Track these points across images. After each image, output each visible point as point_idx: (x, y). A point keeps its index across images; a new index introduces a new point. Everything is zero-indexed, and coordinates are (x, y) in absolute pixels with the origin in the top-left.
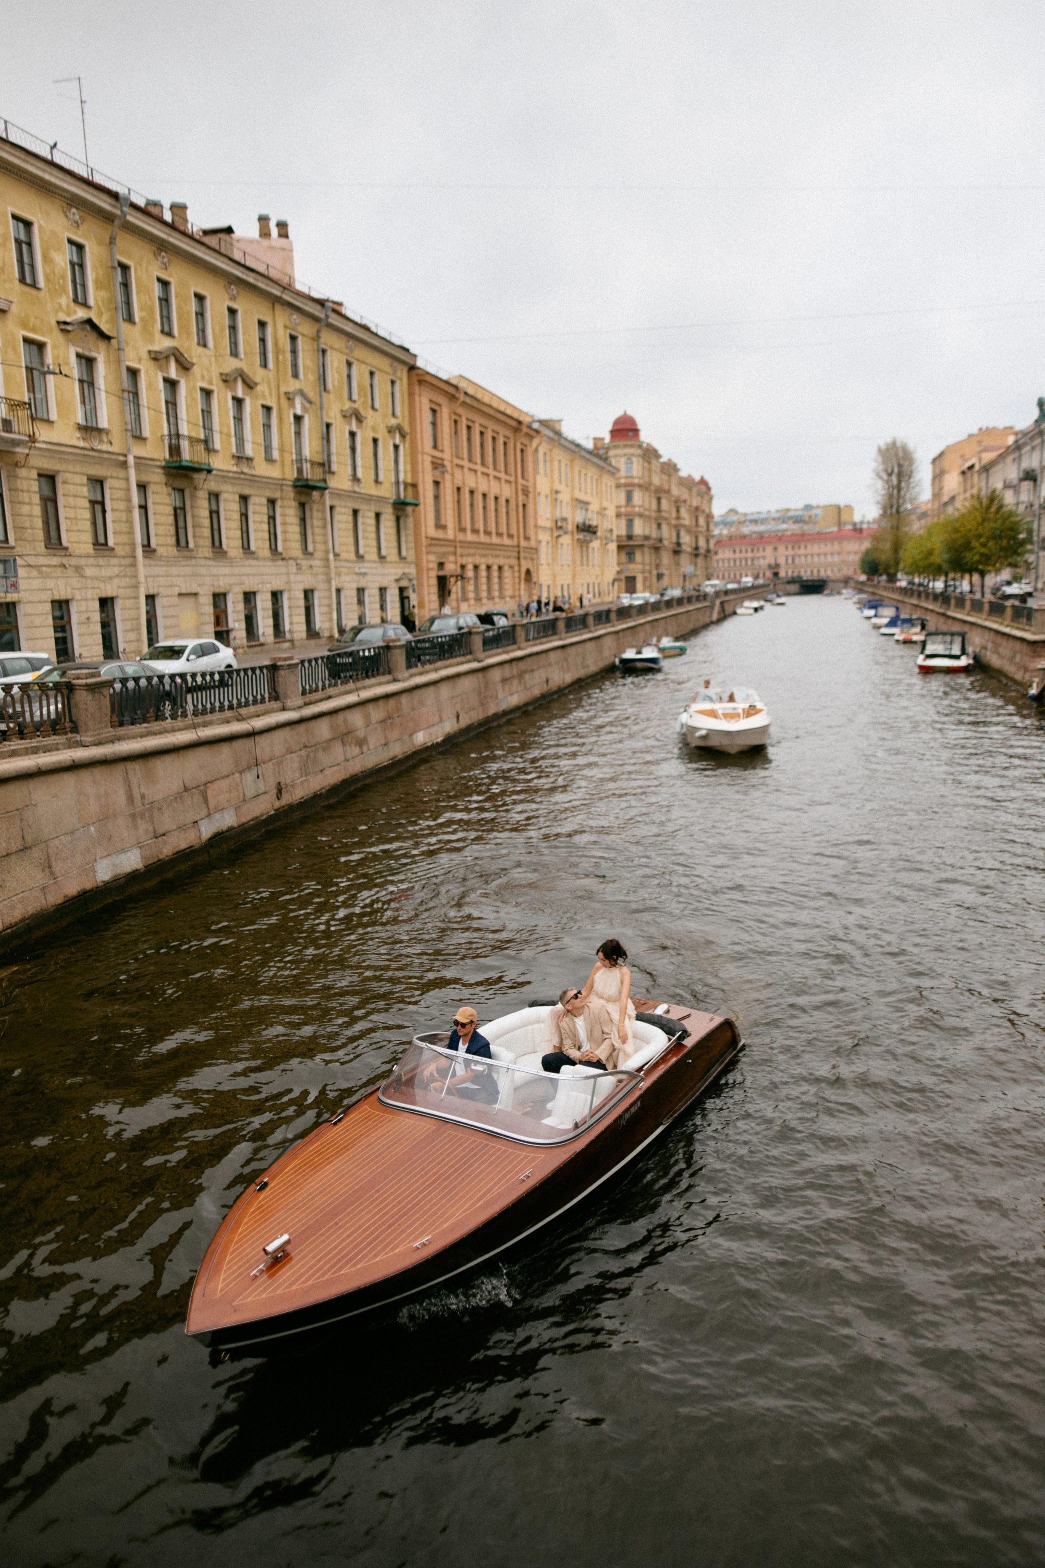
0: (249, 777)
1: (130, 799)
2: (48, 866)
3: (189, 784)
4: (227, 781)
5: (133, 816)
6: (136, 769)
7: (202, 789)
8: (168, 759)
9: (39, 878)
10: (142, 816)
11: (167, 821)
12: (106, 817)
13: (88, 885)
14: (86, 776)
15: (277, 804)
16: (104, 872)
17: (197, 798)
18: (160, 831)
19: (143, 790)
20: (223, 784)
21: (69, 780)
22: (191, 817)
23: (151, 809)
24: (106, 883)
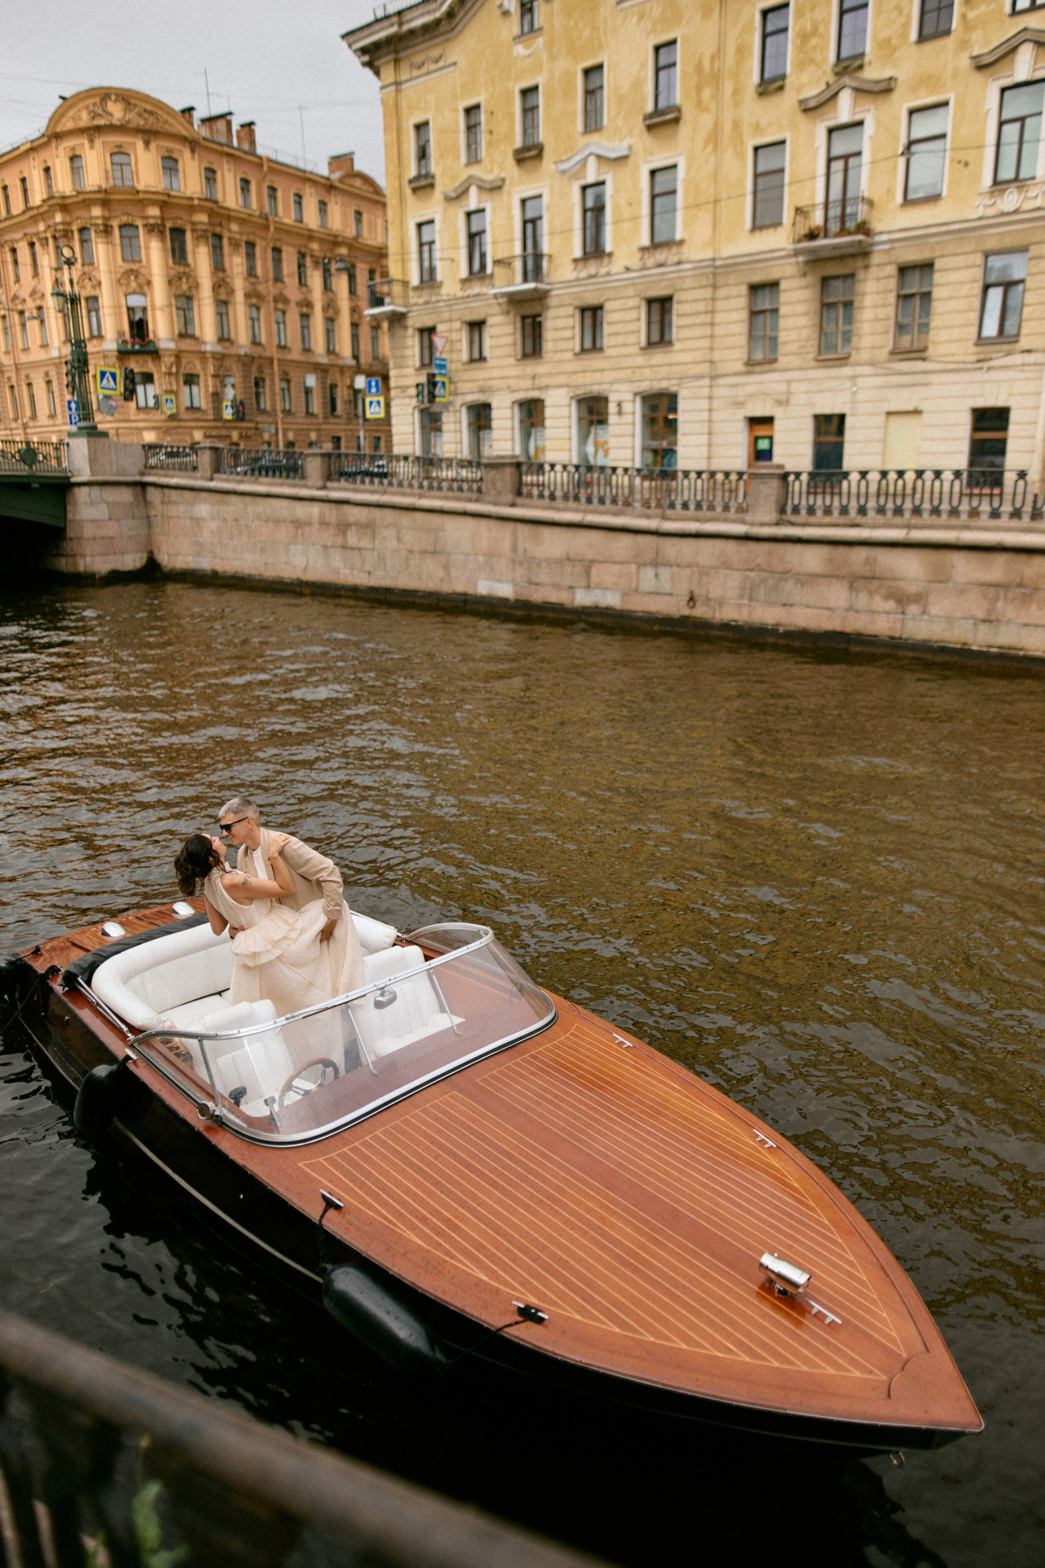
0: (648, 573)
1: (514, 549)
2: (446, 567)
3: (572, 555)
4: (618, 567)
5: (513, 562)
6: (524, 530)
7: (588, 565)
8: (557, 531)
9: (440, 573)
10: (521, 564)
11: (543, 576)
12: (491, 554)
13: (470, 591)
14: (484, 523)
15: (686, 612)
16: (483, 588)
17: (579, 569)
18: (535, 579)
19: (527, 546)
20: (615, 569)
21: (470, 522)
22: (567, 581)
23: (531, 562)
24: (483, 597)
